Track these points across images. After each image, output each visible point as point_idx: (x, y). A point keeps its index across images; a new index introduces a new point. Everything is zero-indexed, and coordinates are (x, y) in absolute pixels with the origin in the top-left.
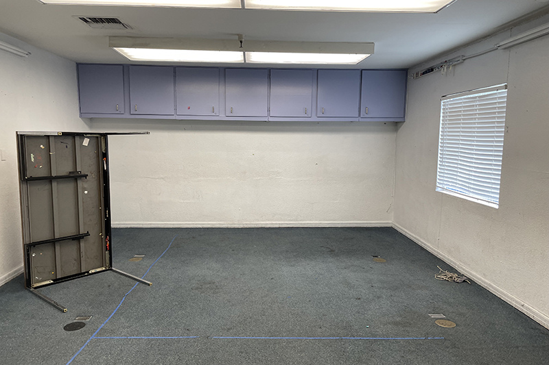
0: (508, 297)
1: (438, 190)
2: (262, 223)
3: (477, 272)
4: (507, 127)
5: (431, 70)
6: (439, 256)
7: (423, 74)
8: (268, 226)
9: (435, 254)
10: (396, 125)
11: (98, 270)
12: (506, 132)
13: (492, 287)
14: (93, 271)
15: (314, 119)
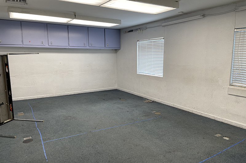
0: (169, 103)
1: (138, 73)
2: (66, 93)
3: (156, 98)
4: (164, 51)
5: (132, 31)
6: (140, 96)
7: (129, 32)
8: (69, 94)
9: (139, 95)
10: (116, 51)
11: (8, 121)
12: (164, 53)
13: (162, 102)
14: (6, 122)
15: (88, 48)
